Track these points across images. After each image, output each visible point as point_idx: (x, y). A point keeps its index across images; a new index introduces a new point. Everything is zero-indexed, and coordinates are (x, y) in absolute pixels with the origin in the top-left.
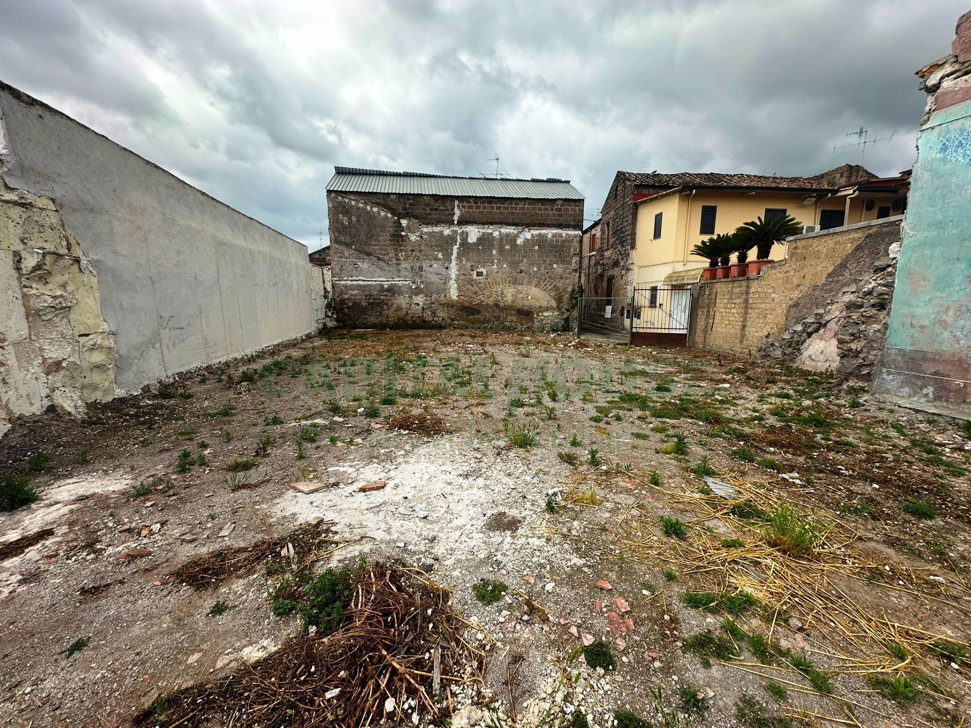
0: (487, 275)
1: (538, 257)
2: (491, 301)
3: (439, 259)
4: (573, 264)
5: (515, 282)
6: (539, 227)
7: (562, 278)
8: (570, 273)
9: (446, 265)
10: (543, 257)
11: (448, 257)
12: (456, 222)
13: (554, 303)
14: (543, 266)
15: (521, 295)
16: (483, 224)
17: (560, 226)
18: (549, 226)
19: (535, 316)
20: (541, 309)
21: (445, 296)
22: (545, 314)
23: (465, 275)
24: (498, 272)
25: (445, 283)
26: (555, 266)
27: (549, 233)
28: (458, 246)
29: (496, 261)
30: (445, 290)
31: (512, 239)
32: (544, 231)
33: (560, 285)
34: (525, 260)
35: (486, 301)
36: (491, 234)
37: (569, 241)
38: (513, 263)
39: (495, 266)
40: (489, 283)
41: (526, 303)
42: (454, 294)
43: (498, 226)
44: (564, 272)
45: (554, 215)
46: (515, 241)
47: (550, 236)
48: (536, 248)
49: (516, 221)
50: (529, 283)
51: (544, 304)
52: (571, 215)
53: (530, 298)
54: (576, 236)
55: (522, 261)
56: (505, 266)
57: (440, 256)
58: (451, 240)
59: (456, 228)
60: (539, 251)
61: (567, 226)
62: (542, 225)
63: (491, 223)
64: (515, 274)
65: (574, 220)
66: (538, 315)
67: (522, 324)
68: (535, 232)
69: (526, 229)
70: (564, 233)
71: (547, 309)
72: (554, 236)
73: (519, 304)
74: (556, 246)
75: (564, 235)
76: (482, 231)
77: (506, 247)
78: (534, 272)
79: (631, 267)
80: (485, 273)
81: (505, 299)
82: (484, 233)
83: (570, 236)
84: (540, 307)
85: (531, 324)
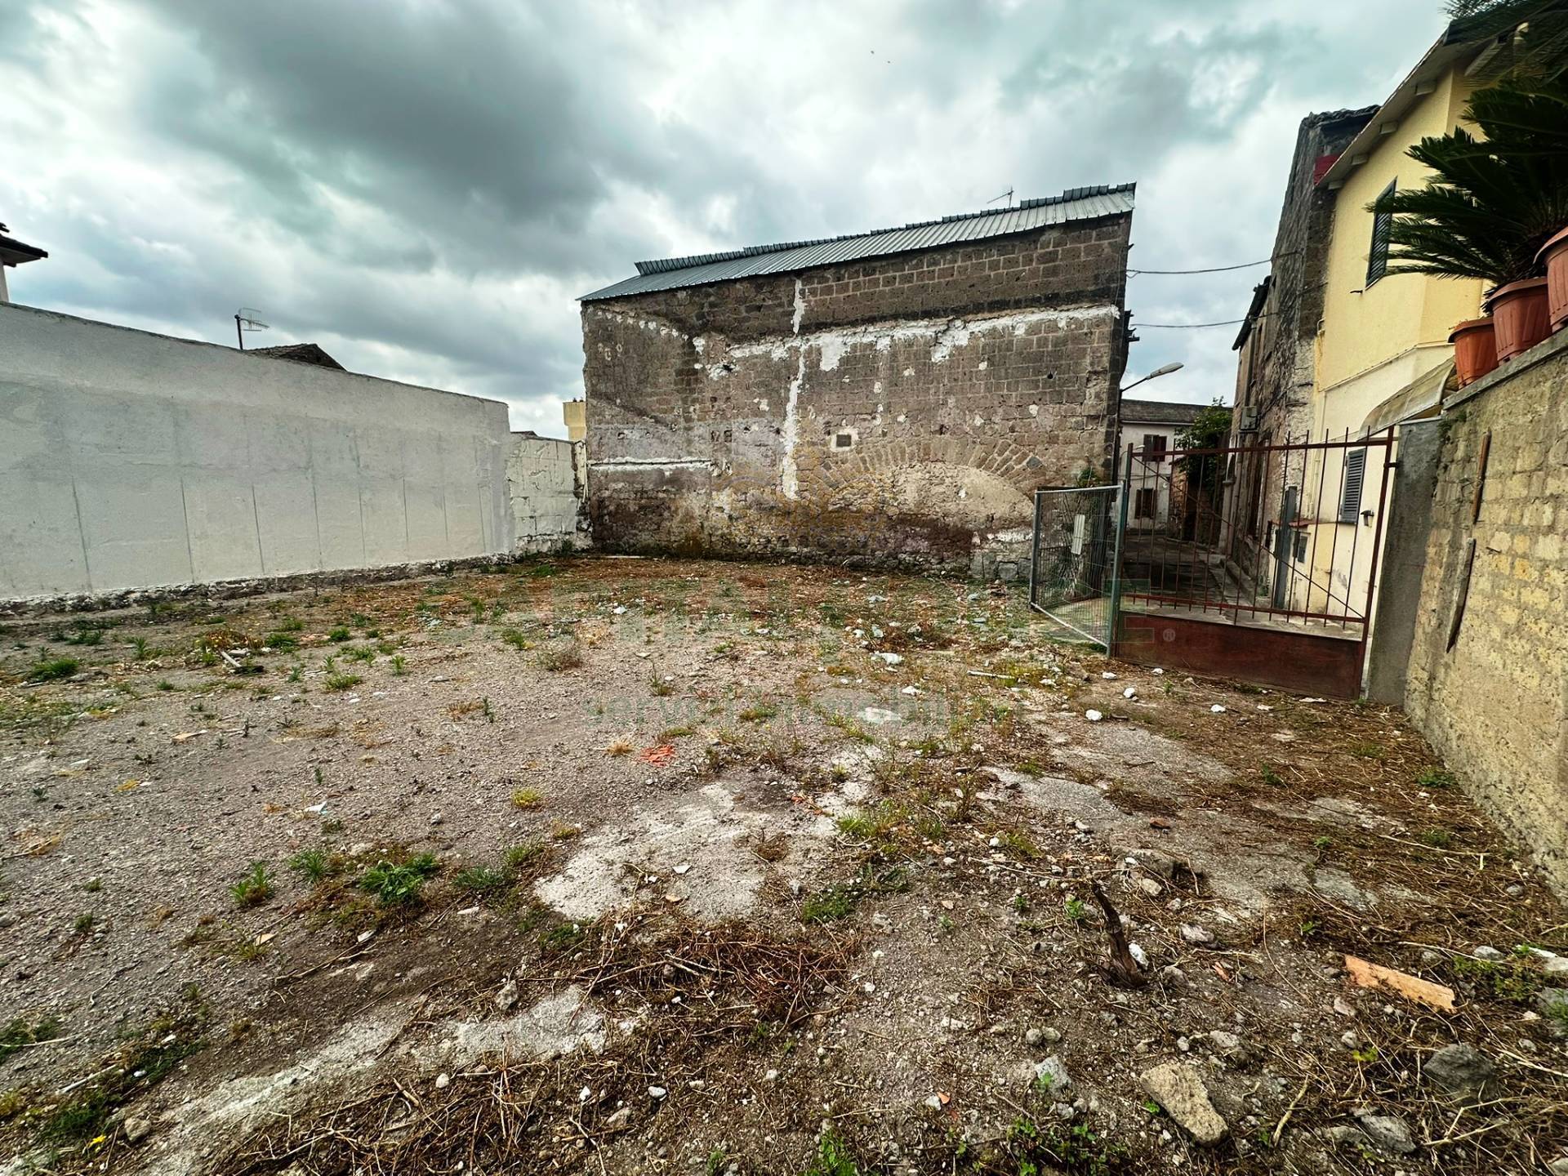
0: (860, 443)
1: (988, 389)
2: (867, 504)
3: (761, 414)
4: (1090, 401)
5: (926, 456)
6: (990, 311)
7: (1052, 440)
8: (1079, 427)
9: (776, 425)
10: (998, 387)
11: (779, 408)
12: (796, 330)
13: (1029, 509)
14: (1000, 411)
15: (941, 489)
16: (854, 324)
17: (1052, 301)
18: (1018, 305)
19: (976, 540)
20: (993, 524)
21: (773, 492)
22: (1002, 536)
23: (814, 444)
24: (884, 434)
25: (773, 464)
26: (1033, 409)
27: (1019, 323)
28: (800, 382)
29: (881, 408)
30: (774, 483)
31: (919, 353)
32: (1003, 322)
33: (1048, 459)
34: (951, 401)
35: (858, 503)
36: (872, 345)
37: (1076, 339)
38: (921, 411)
39: (878, 421)
40: (864, 462)
41: (952, 507)
42: (790, 489)
43: (888, 324)
44: (1061, 425)
45: (1034, 273)
46: (928, 354)
47: (1020, 332)
48: (983, 366)
49: (932, 305)
50: (962, 459)
51: (1001, 510)
52: (1085, 266)
53: (962, 494)
54: (1099, 322)
55: (945, 403)
56: (901, 418)
57: (764, 406)
58: (787, 370)
59: (797, 343)
60: (988, 374)
61: (1074, 298)
62: (999, 306)
63: (872, 320)
64: (925, 436)
65: (1096, 277)
66: (984, 539)
67: (942, 561)
68: (980, 326)
69: (958, 323)
70: (1062, 317)
71: (1008, 524)
72: (1033, 329)
73: (935, 511)
74: (1039, 357)
75: (1062, 324)
76: (851, 341)
77: (906, 373)
78: (974, 428)
79: (1301, 395)
80: (855, 437)
81: (901, 498)
82: (854, 346)
83: (1080, 324)
84: (990, 518)
85: (965, 561)
